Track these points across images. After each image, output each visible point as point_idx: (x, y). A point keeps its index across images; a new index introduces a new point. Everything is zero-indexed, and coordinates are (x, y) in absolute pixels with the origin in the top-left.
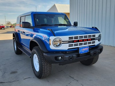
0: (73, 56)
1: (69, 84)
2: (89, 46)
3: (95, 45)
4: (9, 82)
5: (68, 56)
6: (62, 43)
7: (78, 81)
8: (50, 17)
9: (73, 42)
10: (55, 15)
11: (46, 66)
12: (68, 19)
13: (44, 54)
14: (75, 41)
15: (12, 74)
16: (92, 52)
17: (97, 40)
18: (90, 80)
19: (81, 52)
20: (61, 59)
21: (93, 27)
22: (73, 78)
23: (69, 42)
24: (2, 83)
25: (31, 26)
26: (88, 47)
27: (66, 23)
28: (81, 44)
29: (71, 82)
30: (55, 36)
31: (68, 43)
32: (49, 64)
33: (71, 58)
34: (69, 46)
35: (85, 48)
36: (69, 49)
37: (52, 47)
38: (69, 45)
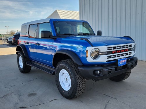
0: (111, 69)
1: (108, 102)
2: (127, 57)
3: (131, 56)
4: (32, 106)
5: (107, 70)
6: (101, 55)
7: (116, 99)
8: (72, 26)
9: (112, 53)
10: (77, 23)
11: (80, 82)
12: (91, 28)
13: (79, 68)
14: (113, 52)
15: (31, 97)
16: (129, 64)
17: (133, 51)
18: (130, 97)
19: (119, 64)
20: (99, 74)
21: (125, 37)
22: (109, 96)
23: (108, 53)
24: (24, 107)
25: (53, 36)
26: (125, 59)
27: (88, 32)
28: (119, 56)
29: (109, 101)
30: (92, 46)
31: (106, 54)
32: (83, 81)
33: (110, 72)
34: (108, 58)
35: (123, 60)
36: (107, 61)
37: (90, 60)
38: (108, 56)
